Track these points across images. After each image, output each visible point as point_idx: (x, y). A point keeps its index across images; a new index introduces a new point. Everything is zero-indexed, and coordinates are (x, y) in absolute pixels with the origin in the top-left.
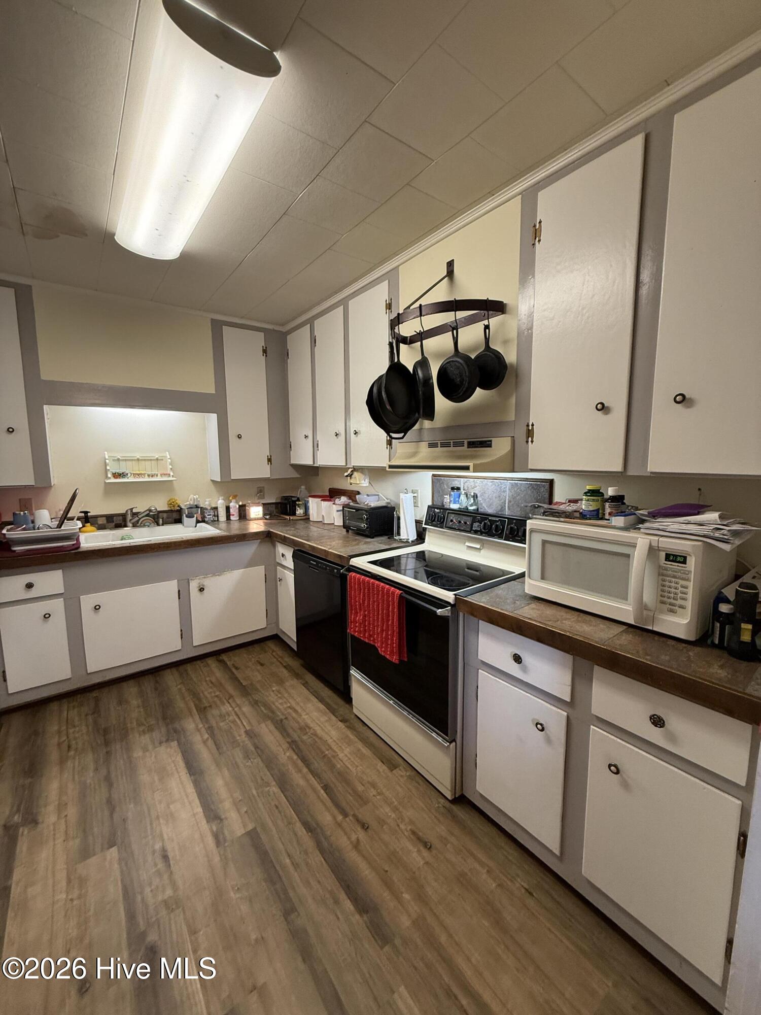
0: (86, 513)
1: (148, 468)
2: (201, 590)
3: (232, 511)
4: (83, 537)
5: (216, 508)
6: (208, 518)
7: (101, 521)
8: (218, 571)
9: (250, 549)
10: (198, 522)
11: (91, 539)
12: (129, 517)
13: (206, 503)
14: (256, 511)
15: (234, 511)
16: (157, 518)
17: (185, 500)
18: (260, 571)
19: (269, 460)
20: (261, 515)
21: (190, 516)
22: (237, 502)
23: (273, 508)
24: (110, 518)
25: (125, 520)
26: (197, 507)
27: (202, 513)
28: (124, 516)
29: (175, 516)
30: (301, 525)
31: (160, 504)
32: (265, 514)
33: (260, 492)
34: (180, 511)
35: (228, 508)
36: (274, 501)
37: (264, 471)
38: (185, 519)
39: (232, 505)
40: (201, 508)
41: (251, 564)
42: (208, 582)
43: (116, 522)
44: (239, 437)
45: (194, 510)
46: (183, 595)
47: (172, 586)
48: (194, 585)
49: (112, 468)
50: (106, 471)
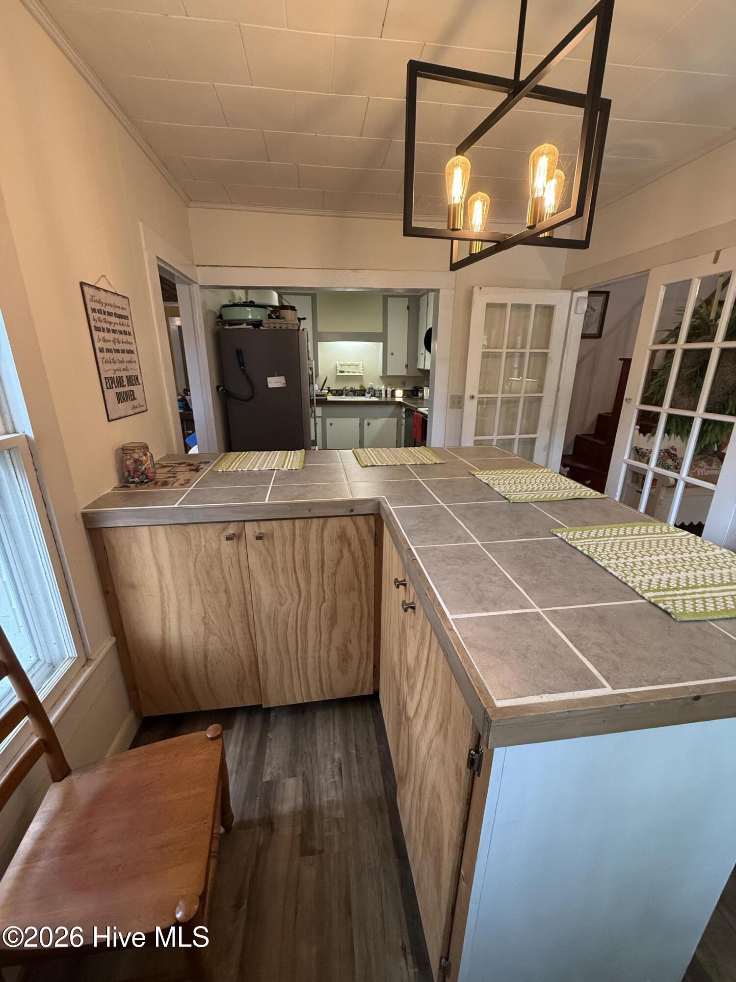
0: (329, 388)
1: (351, 369)
2: (369, 424)
3: (388, 392)
4: (328, 397)
5: (381, 391)
6: (377, 394)
7: (334, 392)
8: (376, 418)
9: (391, 409)
10: (372, 396)
11: (330, 398)
12: (344, 391)
13: (376, 387)
14: (399, 393)
15: (389, 392)
16: (354, 392)
17: (367, 385)
18: (395, 420)
19: (407, 366)
20: (402, 395)
21: (368, 393)
22: (391, 388)
23: (409, 393)
24: (337, 391)
25: (343, 392)
26: (372, 389)
27: (374, 392)
28: (342, 390)
29: (363, 392)
30: (420, 401)
31: (357, 387)
32: (403, 395)
33: (404, 384)
34: (365, 391)
35: (386, 391)
36: (410, 389)
37: (403, 372)
38: (366, 394)
39: (388, 389)
40: (374, 390)
41: (391, 416)
42: (372, 421)
43: (339, 393)
44: (392, 354)
45: (371, 390)
46: (361, 425)
47: (357, 420)
48: (366, 422)
49: (339, 369)
50: (337, 370)
